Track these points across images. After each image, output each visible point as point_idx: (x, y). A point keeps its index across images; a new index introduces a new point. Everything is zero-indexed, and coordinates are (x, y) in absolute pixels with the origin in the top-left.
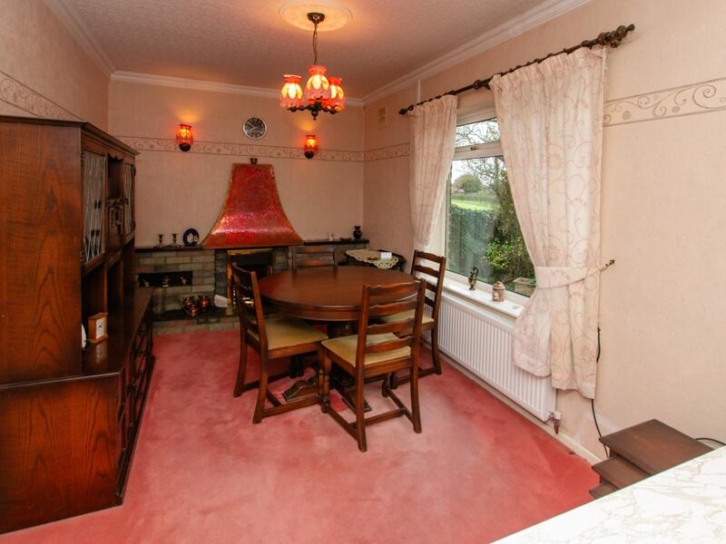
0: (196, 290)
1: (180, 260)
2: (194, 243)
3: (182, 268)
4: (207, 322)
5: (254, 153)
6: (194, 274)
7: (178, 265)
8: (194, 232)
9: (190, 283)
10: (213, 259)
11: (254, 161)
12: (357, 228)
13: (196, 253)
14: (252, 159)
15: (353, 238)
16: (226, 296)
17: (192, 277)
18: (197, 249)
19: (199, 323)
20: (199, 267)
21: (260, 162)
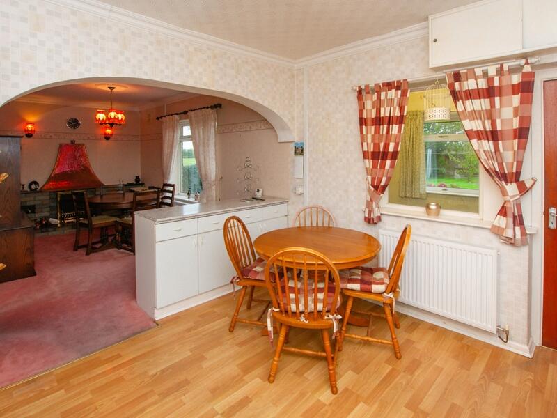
0: (38, 216)
1: (28, 199)
2: (36, 189)
3: (28, 204)
4: (48, 231)
5: (73, 138)
6: (37, 207)
7: (26, 202)
8: (36, 183)
9: (33, 212)
10: (48, 197)
11: (73, 142)
12: (137, 177)
13: (38, 194)
14: (72, 141)
15: (135, 183)
16: (57, 218)
17: (35, 208)
18: (38, 192)
19: (42, 232)
20: (39, 202)
21: (77, 142)
